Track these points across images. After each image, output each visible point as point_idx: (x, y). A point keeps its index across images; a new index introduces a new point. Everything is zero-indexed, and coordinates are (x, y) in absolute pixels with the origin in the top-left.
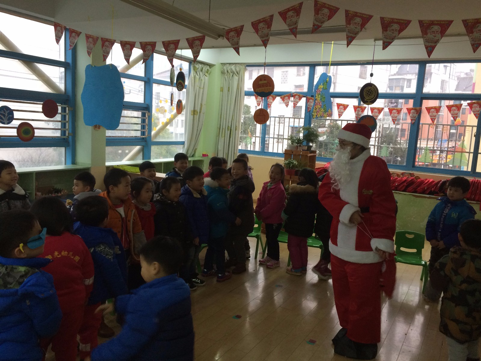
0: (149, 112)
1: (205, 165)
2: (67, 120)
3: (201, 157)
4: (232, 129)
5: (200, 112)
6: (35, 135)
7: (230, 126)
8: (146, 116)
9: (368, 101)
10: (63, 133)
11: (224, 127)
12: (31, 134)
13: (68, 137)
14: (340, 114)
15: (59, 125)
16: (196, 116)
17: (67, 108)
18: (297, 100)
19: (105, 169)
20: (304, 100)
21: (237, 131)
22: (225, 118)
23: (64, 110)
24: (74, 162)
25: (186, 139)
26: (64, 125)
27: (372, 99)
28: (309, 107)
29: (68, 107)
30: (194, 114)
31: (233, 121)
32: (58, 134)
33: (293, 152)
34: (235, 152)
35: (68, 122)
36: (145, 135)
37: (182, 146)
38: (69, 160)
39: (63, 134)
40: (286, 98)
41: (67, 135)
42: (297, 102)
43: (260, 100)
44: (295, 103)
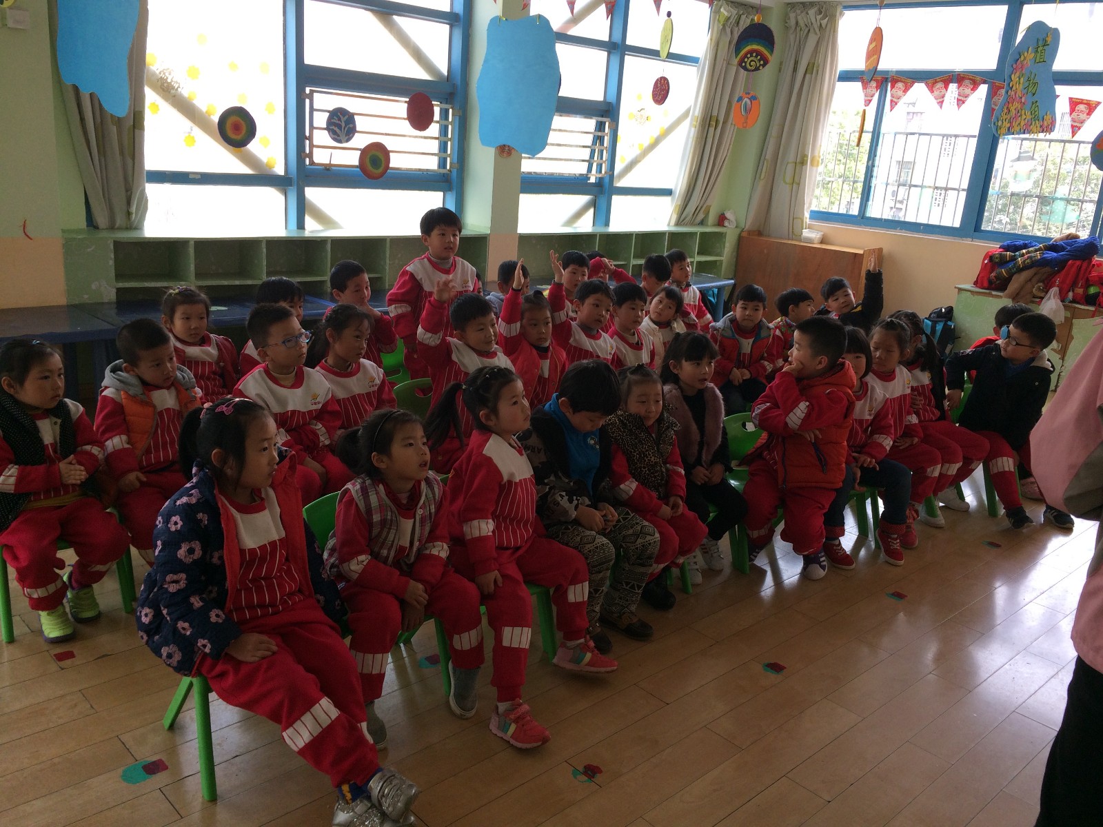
0: (613, 120)
1: (726, 244)
2: (450, 136)
3: (716, 224)
5: (725, 122)
6: (391, 165)
8: (607, 130)
10: (442, 163)
12: (383, 165)
13: (450, 171)
14: (1075, 124)
15: (434, 146)
16: (713, 129)
18: (968, 91)
19: (516, 240)
23: (444, 114)
26: (443, 147)
28: (995, 108)
30: (710, 125)
32: (432, 164)
35: (450, 139)
36: (601, 173)
39: (441, 165)
40: (938, 86)
41: (448, 167)
42: (967, 96)
43: (873, 92)
44: (960, 98)
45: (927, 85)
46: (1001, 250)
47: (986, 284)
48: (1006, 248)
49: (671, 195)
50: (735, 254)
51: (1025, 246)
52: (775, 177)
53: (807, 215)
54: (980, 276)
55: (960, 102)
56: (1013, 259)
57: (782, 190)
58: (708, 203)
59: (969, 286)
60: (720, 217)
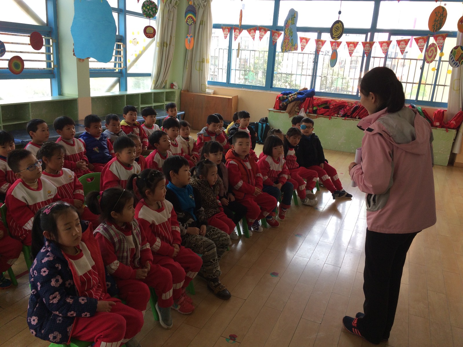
0: (124, 44)
2: (52, 52)
6: (25, 67)
8: (122, 48)
9: (335, 36)
12: (21, 68)
13: (53, 68)
14: (302, 47)
15: (43, 57)
16: (165, 48)
18: (263, 34)
19: (91, 100)
23: (48, 42)
24: (60, 93)
26: (48, 57)
28: (274, 40)
29: (52, 39)
30: (164, 46)
32: (43, 66)
35: (52, 54)
36: (122, 67)
38: (56, 91)
39: (48, 66)
40: (252, 31)
41: (52, 67)
42: (263, 36)
43: (227, 33)
44: (261, 36)
45: (248, 31)
46: (282, 95)
47: (278, 108)
48: (284, 94)
49: (150, 76)
50: (179, 100)
51: (290, 93)
52: (192, 68)
53: (207, 83)
54: (276, 105)
55: (261, 38)
56: (287, 98)
57: (195, 73)
58: (166, 79)
59: (272, 109)
60: (171, 84)
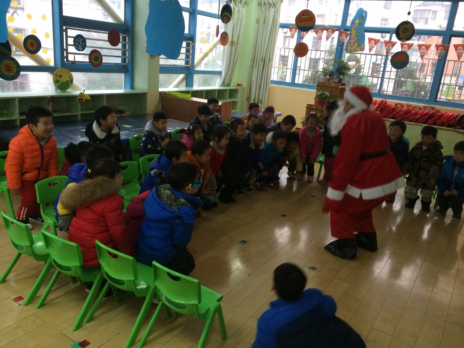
0: (193, 42)
1: (239, 94)
2: (127, 48)
3: (236, 86)
4: (266, 60)
5: (237, 43)
6: (103, 62)
7: (264, 57)
8: (191, 47)
9: (403, 38)
10: (124, 60)
11: (258, 59)
12: (100, 60)
13: (128, 64)
14: (370, 48)
15: (119, 53)
16: (233, 47)
17: (127, 38)
18: (331, 34)
19: (159, 94)
20: (337, 33)
21: (270, 63)
22: (259, 49)
23: (124, 39)
24: (132, 87)
25: (224, 69)
26: (124, 53)
27: (407, 36)
28: (341, 41)
29: (127, 36)
30: (232, 45)
31: (267, 53)
32: (119, 61)
33: (325, 84)
34: (268, 82)
35: (127, 50)
36: (189, 64)
37: (219, 76)
38: (128, 85)
40: (319, 32)
41: (127, 62)
43: (294, 33)
